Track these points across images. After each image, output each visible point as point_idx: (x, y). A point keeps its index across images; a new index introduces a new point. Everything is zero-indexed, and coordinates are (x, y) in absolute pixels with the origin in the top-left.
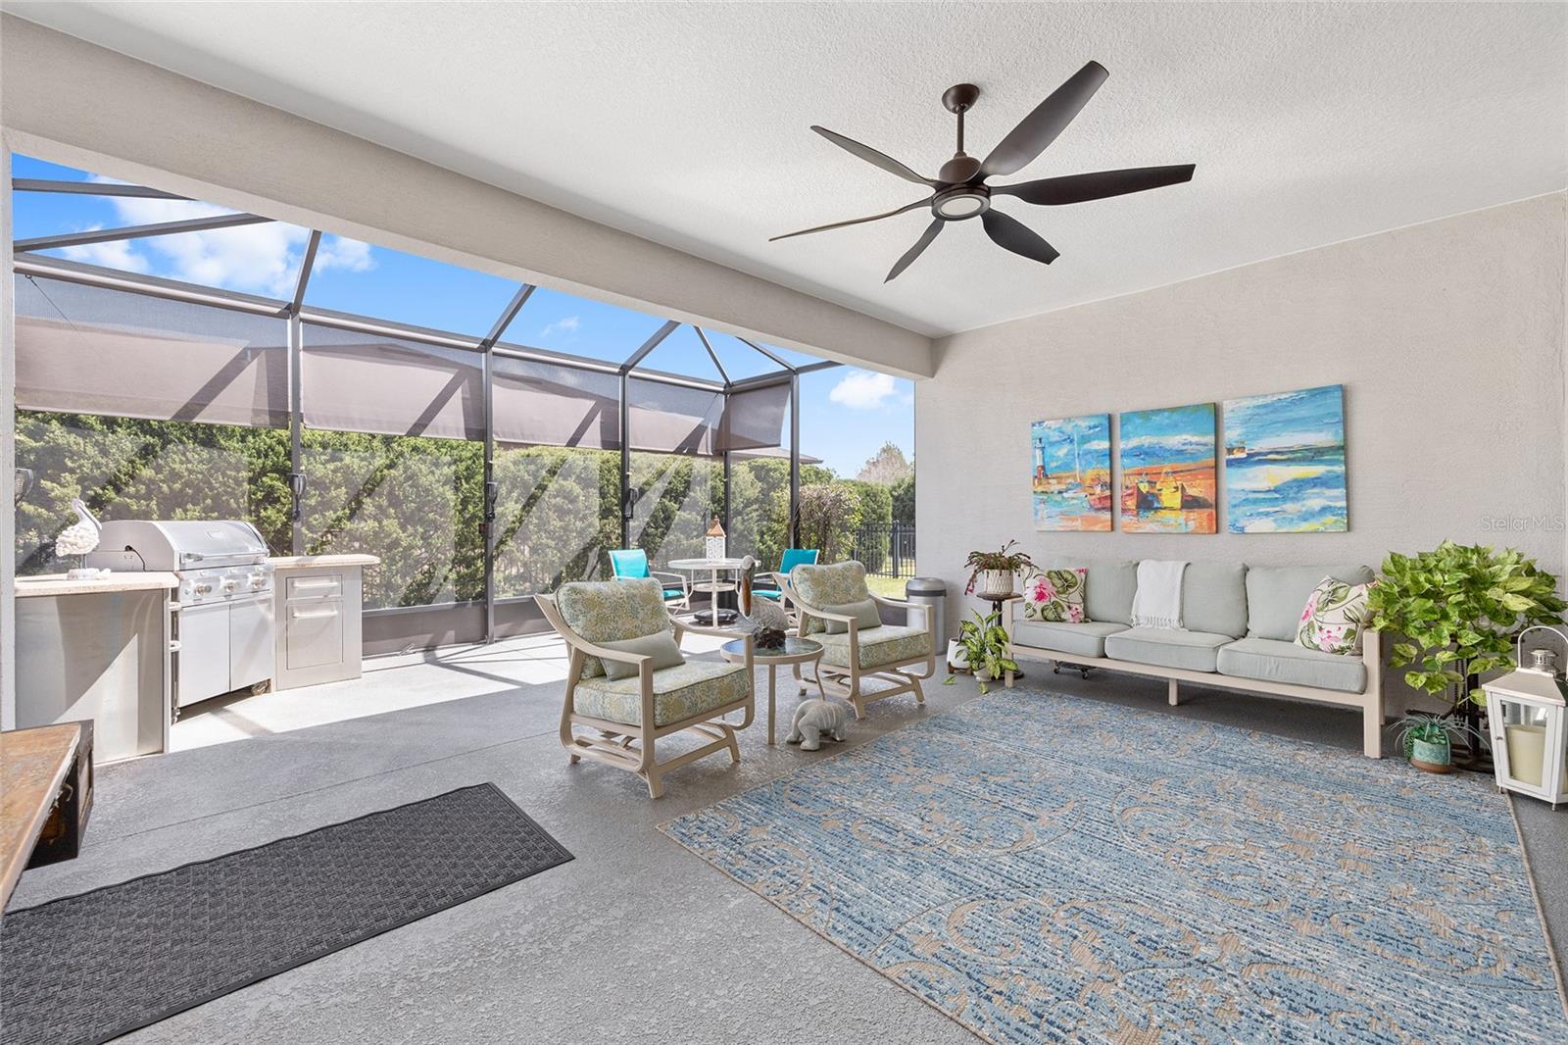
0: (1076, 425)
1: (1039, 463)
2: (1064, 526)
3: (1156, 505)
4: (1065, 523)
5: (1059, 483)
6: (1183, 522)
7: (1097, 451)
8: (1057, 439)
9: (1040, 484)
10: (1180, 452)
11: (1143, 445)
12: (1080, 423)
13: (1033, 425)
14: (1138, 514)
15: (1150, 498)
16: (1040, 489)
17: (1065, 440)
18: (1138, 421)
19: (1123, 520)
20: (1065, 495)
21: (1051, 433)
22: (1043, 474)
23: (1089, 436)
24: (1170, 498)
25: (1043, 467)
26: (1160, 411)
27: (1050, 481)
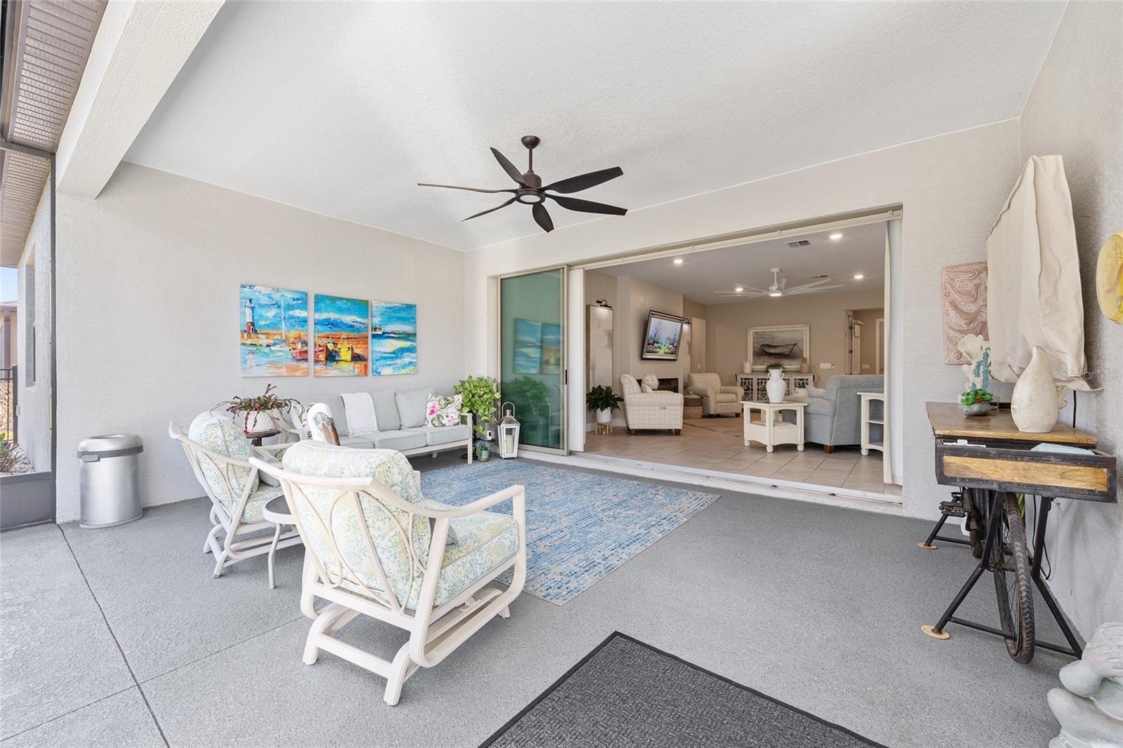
0: (283, 295)
1: (249, 319)
2: (271, 373)
3: (337, 358)
4: (272, 370)
5: (267, 338)
6: (352, 369)
7: (299, 317)
8: (266, 302)
9: (249, 337)
10: (352, 326)
11: (330, 319)
12: (286, 294)
13: (244, 287)
14: (326, 364)
15: (333, 354)
16: (249, 342)
17: (273, 305)
18: (328, 302)
19: (315, 368)
20: (272, 348)
21: (261, 297)
22: (252, 329)
23: (293, 306)
24: (345, 354)
25: (253, 324)
26: (341, 299)
27: (259, 336)
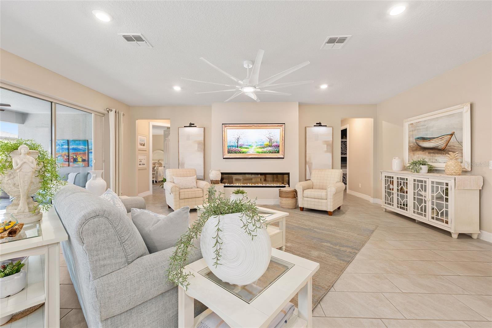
7: (65, 148)
10: (81, 150)
11: (74, 148)
12: (61, 141)
17: (58, 145)
18: (73, 142)
20: (58, 158)
23: (63, 144)
26: (77, 140)
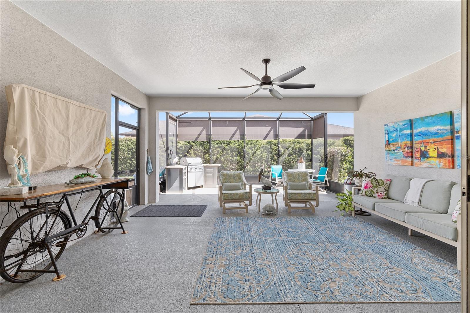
0: (399, 125)
1: (387, 139)
2: (395, 163)
3: (427, 156)
4: (396, 162)
5: (393, 147)
6: (438, 163)
7: (406, 134)
8: (393, 130)
9: (387, 147)
10: (436, 134)
11: (422, 131)
12: (400, 123)
13: (385, 125)
14: (421, 159)
15: (425, 153)
16: (387, 149)
17: (395, 130)
18: (420, 121)
19: (416, 161)
20: (395, 151)
21: (390, 128)
22: (388, 143)
23: (403, 128)
24: (433, 153)
25: (388, 141)
26: (427, 117)
27: (391, 146)
